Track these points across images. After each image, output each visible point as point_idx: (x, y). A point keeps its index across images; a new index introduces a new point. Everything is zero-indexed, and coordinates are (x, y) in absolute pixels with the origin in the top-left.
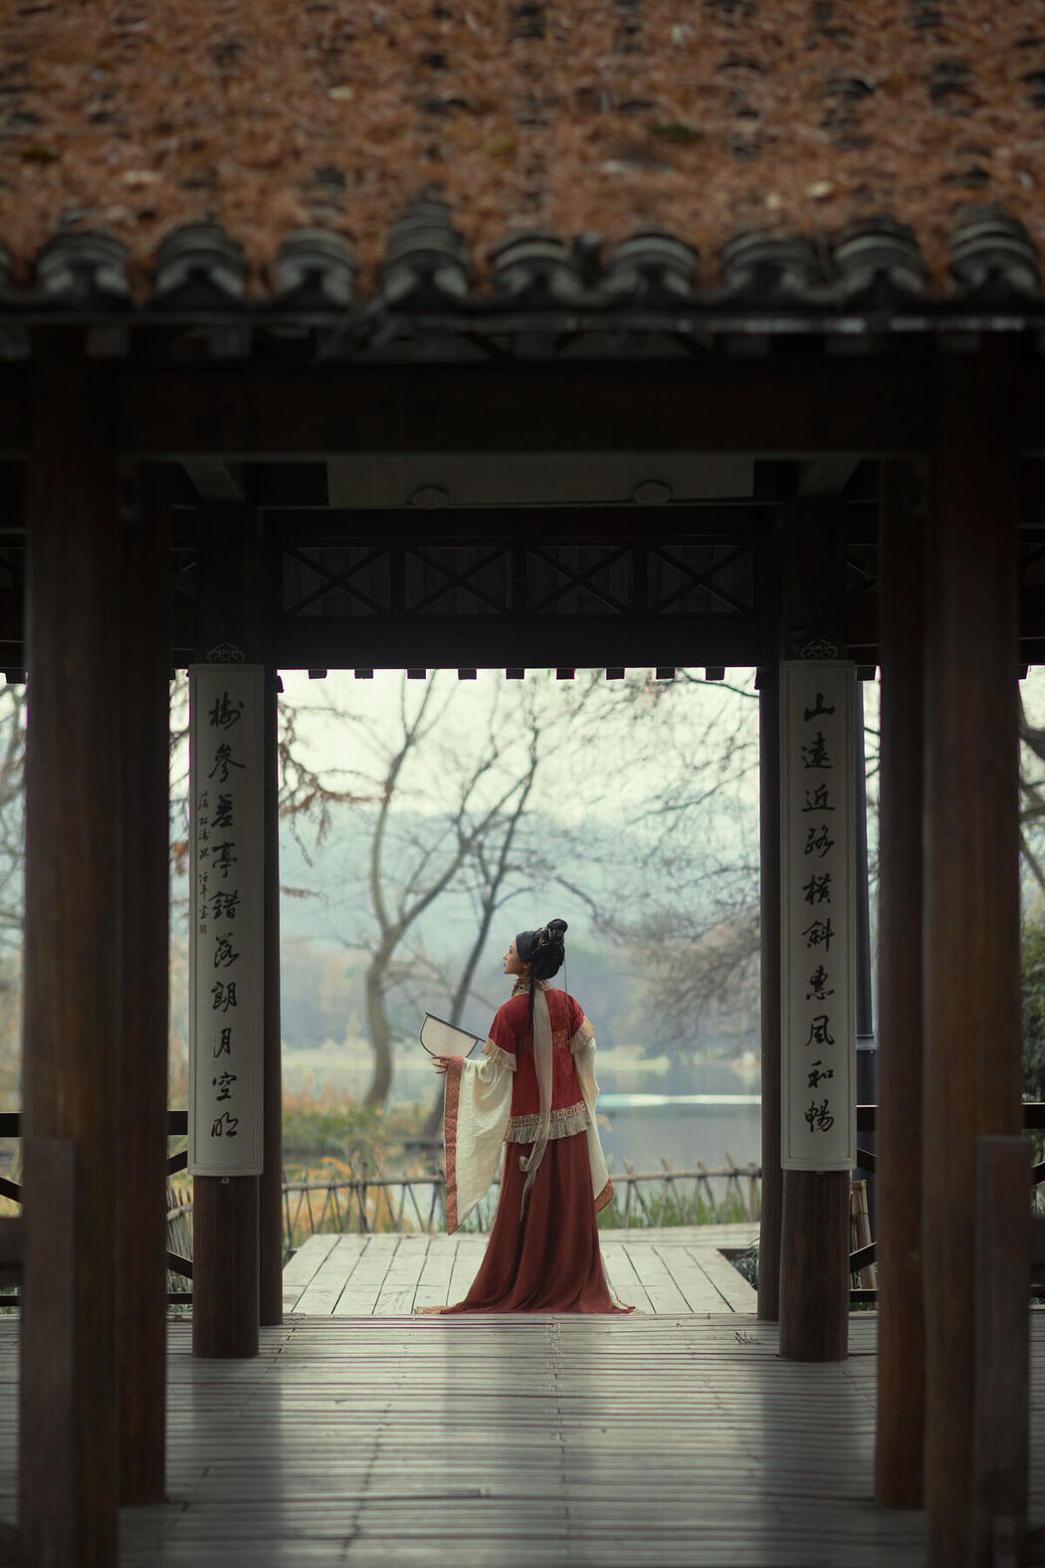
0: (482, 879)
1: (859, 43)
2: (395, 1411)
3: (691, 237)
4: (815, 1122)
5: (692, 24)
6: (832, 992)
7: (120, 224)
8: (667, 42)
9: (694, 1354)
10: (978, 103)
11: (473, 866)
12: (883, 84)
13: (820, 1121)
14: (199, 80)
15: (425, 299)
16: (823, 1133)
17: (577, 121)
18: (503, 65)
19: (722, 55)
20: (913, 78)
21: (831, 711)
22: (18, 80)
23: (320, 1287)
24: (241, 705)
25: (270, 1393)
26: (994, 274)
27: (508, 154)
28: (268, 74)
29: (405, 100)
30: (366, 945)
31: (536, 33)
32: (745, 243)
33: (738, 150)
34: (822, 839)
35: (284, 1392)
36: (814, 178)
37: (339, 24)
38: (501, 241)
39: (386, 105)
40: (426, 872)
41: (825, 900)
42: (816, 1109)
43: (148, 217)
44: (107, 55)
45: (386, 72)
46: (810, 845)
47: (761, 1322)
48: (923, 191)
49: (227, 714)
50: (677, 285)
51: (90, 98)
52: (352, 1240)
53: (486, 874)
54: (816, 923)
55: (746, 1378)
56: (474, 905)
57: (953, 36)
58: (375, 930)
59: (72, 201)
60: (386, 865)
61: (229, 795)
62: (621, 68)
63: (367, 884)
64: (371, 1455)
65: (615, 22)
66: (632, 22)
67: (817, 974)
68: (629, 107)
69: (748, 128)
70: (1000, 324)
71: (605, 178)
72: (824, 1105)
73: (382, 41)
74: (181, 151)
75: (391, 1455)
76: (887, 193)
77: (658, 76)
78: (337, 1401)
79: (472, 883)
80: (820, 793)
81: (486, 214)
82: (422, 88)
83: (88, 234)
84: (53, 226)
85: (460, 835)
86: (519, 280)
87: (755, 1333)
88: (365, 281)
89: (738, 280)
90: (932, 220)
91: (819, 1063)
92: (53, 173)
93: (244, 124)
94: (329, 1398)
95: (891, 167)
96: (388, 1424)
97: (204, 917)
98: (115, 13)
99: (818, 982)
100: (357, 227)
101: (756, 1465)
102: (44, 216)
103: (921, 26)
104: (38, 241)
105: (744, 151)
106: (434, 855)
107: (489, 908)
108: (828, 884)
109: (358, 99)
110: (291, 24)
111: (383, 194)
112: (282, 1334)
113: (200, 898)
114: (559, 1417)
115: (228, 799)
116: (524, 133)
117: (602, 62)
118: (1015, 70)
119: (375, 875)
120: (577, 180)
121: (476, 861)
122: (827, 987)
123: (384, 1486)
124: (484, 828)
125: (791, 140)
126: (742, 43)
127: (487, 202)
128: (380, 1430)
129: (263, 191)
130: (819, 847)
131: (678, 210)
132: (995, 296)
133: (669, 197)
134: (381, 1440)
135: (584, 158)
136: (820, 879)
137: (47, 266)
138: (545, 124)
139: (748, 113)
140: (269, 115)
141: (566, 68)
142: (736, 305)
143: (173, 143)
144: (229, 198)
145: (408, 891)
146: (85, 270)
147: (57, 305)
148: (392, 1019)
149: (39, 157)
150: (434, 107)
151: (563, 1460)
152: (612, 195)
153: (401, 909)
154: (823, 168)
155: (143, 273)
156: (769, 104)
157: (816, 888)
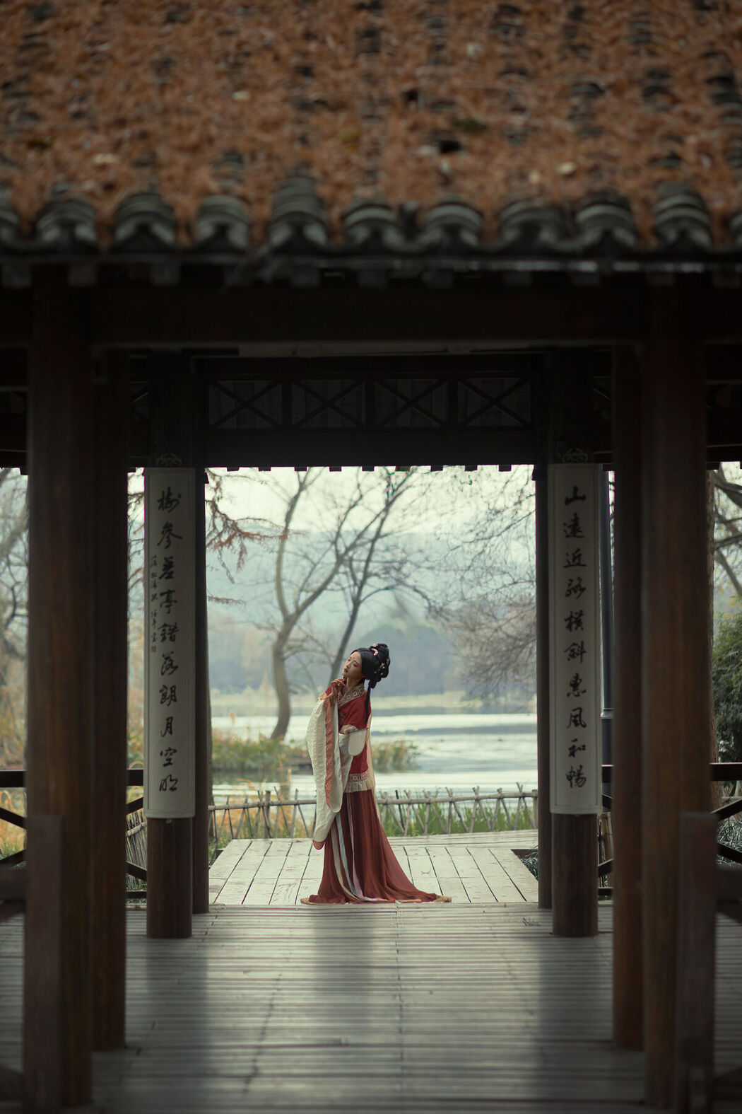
0: (352, 582)
1: (594, 56)
2: (284, 980)
3: (479, 204)
4: (574, 781)
5: (481, 42)
6: (584, 691)
7: (91, 194)
8: (463, 57)
9: (495, 933)
10: (676, 101)
11: (345, 573)
12: (611, 86)
13: (577, 780)
14: (144, 87)
15: (297, 246)
16: (579, 788)
17: (402, 115)
18: (351, 74)
19: (501, 65)
20: (631, 82)
21: (583, 498)
22: (23, 87)
23: (236, 880)
24: (180, 496)
25: (200, 966)
26: (683, 234)
27: (354, 142)
28: (192, 82)
29: (286, 100)
30: (272, 627)
31: (374, 50)
32: (515, 209)
33: (511, 137)
34: (576, 587)
35: (210, 964)
36: (562, 159)
37: (240, 45)
38: (350, 205)
39: (272, 104)
40: (315, 577)
41: (579, 628)
42: (574, 772)
43: (110, 188)
44: (83, 68)
45: (272, 79)
46: (569, 591)
47: (540, 910)
48: (636, 170)
49: (169, 502)
50: (469, 238)
51: (71, 101)
52: (260, 843)
53: (354, 578)
54: (574, 644)
55: (529, 951)
56: (346, 600)
57: (659, 50)
58: (279, 618)
59: (60, 177)
60: (286, 573)
61: (171, 558)
62: (432, 76)
63: (273, 585)
64: (266, 1013)
65: (428, 42)
66: (440, 41)
67: (574, 679)
68: (438, 105)
69: (518, 120)
70: (688, 267)
71: (420, 160)
72: (579, 768)
73: (270, 56)
74: (132, 139)
75: (280, 1013)
76: (613, 172)
77: (457, 82)
78: (245, 972)
79: (345, 585)
80: (576, 555)
81: (340, 186)
82: (296, 92)
83: (70, 201)
84: (47, 196)
85: (337, 551)
86: (362, 234)
87: (536, 917)
88: (257, 232)
89: (510, 235)
90: (643, 193)
91: (576, 740)
92: (48, 156)
93: (175, 120)
94: (239, 969)
95: (615, 151)
96: (279, 989)
97: (154, 640)
98: (88, 38)
99: (575, 685)
100: (251, 194)
101: (531, 1018)
102: (41, 188)
103: (637, 43)
104: (37, 206)
105: (516, 138)
106: (319, 566)
107: (357, 602)
108: (582, 617)
109: (253, 100)
110: (207, 43)
111: (269, 170)
112: (209, 920)
113: (152, 627)
114: (399, 982)
115: (170, 560)
116: (366, 125)
117: (420, 71)
118: (701, 76)
119: (279, 579)
120: (401, 161)
121: (348, 569)
122: (581, 687)
123: (275, 1037)
124: (353, 546)
125: (548, 129)
126: (514, 56)
127: (340, 177)
128: (273, 994)
129: (188, 169)
130: (575, 592)
131: (469, 185)
132: (683, 249)
133: (464, 174)
134: (275, 1002)
135: (407, 144)
136: (576, 614)
137: (44, 223)
138: (380, 118)
139: (519, 109)
140: (192, 112)
141: (394, 76)
142: (510, 252)
143: (126, 133)
144: (164, 173)
145: (301, 590)
146: (68, 226)
147: (50, 250)
148: (290, 678)
149: (38, 145)
150: (305, 106)
151: (401, 1016)
152: (425, 173)
153: (296, 602)
154: (568, 152)
155: (107, 228)
156: (532, 103)
157: (573, 620)
